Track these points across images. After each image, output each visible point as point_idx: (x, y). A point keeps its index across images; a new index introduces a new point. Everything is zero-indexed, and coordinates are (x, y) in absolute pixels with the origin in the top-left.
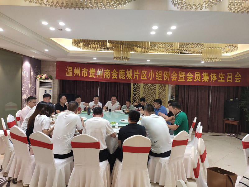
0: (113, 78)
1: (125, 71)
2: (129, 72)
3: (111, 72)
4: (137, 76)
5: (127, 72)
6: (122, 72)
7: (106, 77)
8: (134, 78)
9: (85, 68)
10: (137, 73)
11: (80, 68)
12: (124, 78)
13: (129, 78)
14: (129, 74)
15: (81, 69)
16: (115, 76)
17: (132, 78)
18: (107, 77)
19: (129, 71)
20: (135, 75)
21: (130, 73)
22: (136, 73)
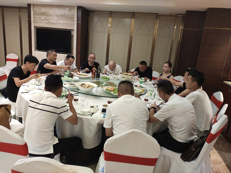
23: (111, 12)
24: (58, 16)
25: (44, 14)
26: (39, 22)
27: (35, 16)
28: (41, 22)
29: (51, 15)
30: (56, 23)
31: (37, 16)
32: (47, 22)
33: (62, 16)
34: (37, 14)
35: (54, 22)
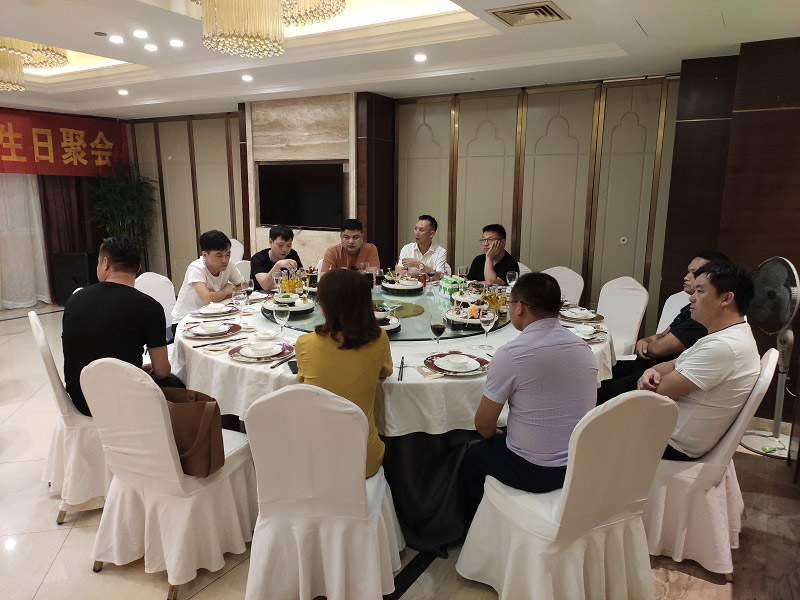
23: (456, 95)
24: (308, 127)
25: (276, 125)
26: (265, 149)
27: (255, 134)
28: (270, 148)
29: (292, 127)
30: (305, 146)
31: (261, 134)
32: (284, 145)
33: (319, 125)
34: (261, 128)
35: (301, 144)
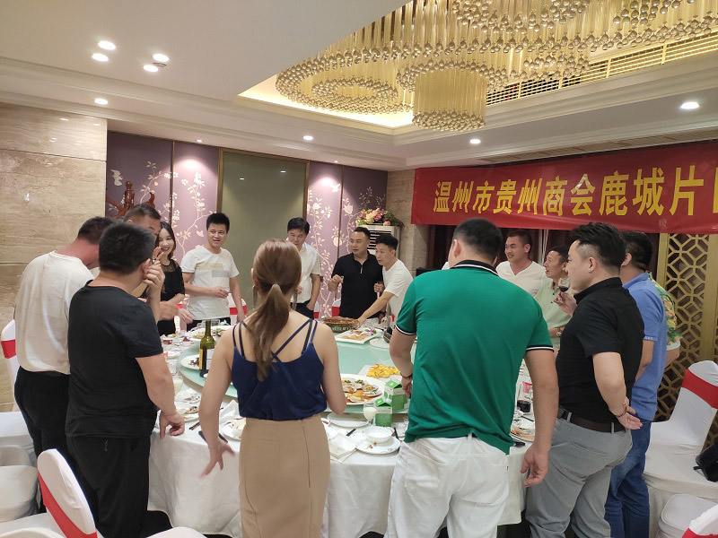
0: (576, 211)
1: (626, 177)
2: (647, 180)
3: (568, 188)
4: (690, 196)
5: (638, 182)
6: (614, 184)
7: (550, 210)
8: (673, 211)
9: (486, 183)
10: (692, 182)
11: (472, 183)
12: (623, 212)
13: (646, 209)
14: (646, 190)
15: (474, 188)
16: (585, 205)
17: (660, 211)
18: (554, 210)
19: (647, 174)
20: (678, 195)
21: (650, 186)
22: (685, 183)
